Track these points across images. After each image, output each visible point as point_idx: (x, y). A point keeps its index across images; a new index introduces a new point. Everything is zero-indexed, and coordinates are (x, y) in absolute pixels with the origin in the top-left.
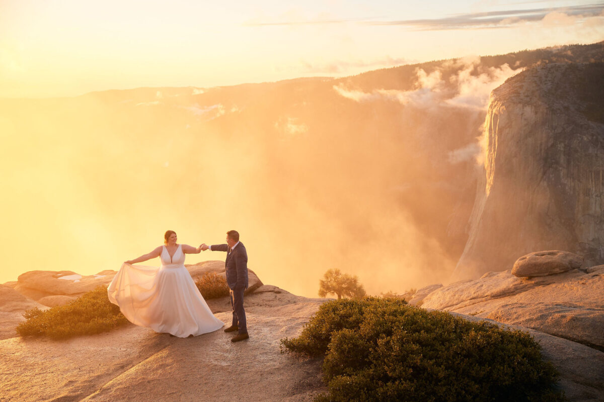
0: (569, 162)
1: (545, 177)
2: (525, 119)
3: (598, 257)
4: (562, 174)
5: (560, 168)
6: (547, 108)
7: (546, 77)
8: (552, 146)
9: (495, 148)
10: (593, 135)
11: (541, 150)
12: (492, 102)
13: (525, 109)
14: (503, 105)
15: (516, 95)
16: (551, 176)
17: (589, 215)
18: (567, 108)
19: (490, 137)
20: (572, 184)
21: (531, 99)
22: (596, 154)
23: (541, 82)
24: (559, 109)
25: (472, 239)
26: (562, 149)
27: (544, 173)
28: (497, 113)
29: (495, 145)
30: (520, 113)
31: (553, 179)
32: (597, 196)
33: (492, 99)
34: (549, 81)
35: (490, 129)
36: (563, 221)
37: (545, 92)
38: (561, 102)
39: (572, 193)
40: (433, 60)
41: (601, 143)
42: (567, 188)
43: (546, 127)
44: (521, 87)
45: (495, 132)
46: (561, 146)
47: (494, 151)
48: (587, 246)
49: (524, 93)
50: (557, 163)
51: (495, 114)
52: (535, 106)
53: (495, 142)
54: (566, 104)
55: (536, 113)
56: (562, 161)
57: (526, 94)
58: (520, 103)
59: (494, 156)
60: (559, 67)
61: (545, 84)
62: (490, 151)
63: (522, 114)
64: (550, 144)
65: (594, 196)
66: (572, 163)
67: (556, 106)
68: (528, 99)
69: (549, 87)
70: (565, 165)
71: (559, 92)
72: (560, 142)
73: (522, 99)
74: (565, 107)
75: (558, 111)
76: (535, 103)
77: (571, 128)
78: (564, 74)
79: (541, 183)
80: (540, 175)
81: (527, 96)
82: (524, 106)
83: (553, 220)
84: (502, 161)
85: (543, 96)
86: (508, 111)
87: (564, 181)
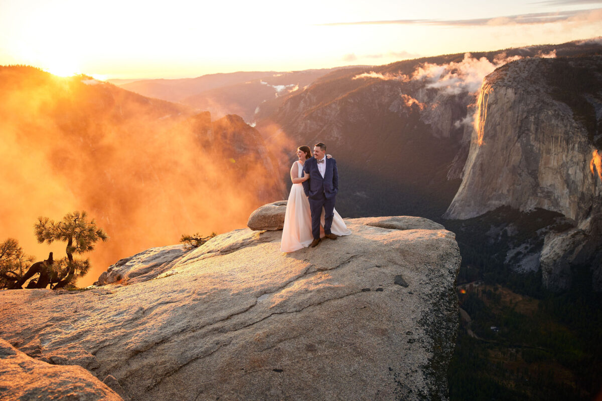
0: (537, 129)
1: (519, 140)
2: (507, 98)
3: (553, 198)
4: (531, 138)
5: (531, 134)
6: (524, 91)
7: (525, 68)
8: (526, 117)
9: (484, 118)
10: (555, 111)
11: (517, 120)
12: (485, 85)
13: (508, 90)
14: (492, 87)
15: (501, 80)
16: (523, 139)
17: (549, 167)
18: (538, 91)
19: (482, 110)
20: (538, 145)
21: (512, 83)
22: (557, 125)
23: (520, 72)
24: (532, 91)
25: (465, 182)
26: (533, 120)
27: (519, 137)
28: (487, 93)
29: (484, 116)
30: (504, 93)
31: (525, 142)
32: (555, 154)
33: (485, 83)
34: (527, 70)
35: (482, 105)
36: (530, 171)
37: (523, 79)
38: (534, 86)
39: (538, 151)
41: (561, 116)
42: (534, 148)
43: (522, 104)
44: (506, 75)
45: (485, 107)
46: (532, 119)
47: (484, 120)
48: (546, 190)
49: (508, 79)
50: (529, 130)
51: (486, 94)
52: (515, 89)
53: (485, 114)
54: (538, 88)
55: (516, 94)
56: (532, 129)
57: (509, 80)
58: (504, 86)
59: (484, 124)
60: (535, 60)
61: (524, 73)
62: (481, 120)
63: (506, 94)
64: (524, 116)
65: (553, 155)
66: (539, 130)
67: (530, 89)
68: (510, 83)
69: (526, 75)
70: (534, 132)
71: (533, 79)
72: (532, 115)
73: (506, 84)
74: (536, 90)
75: (532, 93)
76: (515, 86)
77: (540, 105)
78: (537, 66)
79: (516, 144)
80: (516, 138)
81: (510, 81)
82: (506, 89)
83: (523, 171)
84: (489, 128)
85: (521, 82)
86: (495, 92)
87: (532, 143)
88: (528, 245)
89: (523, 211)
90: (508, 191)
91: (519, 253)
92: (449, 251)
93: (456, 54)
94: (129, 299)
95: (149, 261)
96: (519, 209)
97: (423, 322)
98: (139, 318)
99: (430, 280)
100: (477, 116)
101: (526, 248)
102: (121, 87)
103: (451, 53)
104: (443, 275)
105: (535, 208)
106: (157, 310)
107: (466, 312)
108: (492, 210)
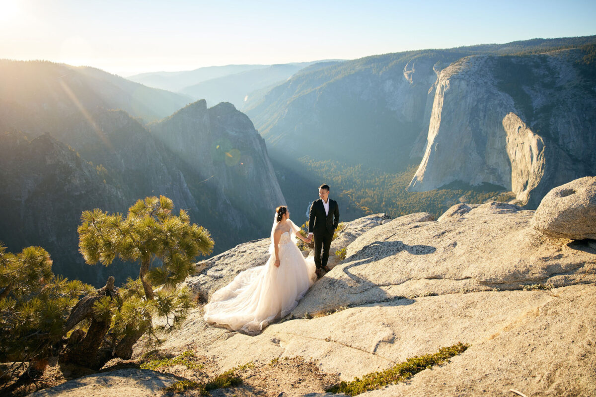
0: (485, 116)
1: (470, 125)
2: (461, 89)
3: (497, 174)
4: (480, 123)
5: (480, 120)
6: (474, 83)
7: (475, 63)
8: (476, 106)
9: (441, 106)
10: (500, 100)
11: (469, 108)
13: (461, 82)
14: (447, 79)
15: (456, 73)
16: (474, 124)
17: (494, 148)
18: (486, 83)
19: (439, 99)
20: (486, 129)
21: (465, 76)
22: (501, 112)
24: (481, 83)
25: (424, 160)
26: (482, 108)
27: (470, 122)
29: (441, 104)
30: (458, 85)
31: (475, 126)
32: (499, 137)
33: (442, 75)
34: (477, 65)
35: (440, 94)
36: (478, 152)
37: (474, 72)
38: (483, 79)
39: (485, 134)
41: (505, 105)
42: (482, 132)
43: (473, 94)
44: (459, 69)
45: (442, 97)
46: (481, 106)
47: (441, 108)
48: (491, 167)
49: (461, 72)
50: (478, 116)
51: (443, 85)
52: (467, 81)
53: (442, 102)
54: (486, 81)
55: (468, 85)
56: (481, 115)
58: (458, 78)
59: (441, 111)
60: (483, 57)
61: (475, 67)
62: (439, 108)
64: (474, 105)
65: (498, 137)
66: (487, 117)
67: (480, 81)
68: (463, 76)
69: (476, 69)
70: (482, 118)
71: (482, 73)
72: (481, 104)
73: (460, 76)
74: (485, 82)
75: (481, 85)
76: (467, 79)
77: (487, 95)
78: (485, 62)
79: (468, 128)
80: (467, 123)
81: (463, 75)
83: (473, 151)
84: (445, 114)
85: (472, 75)
86: (451, 83)
87: (481, 127)
89: (472, 185)
90: (461, 168)
93: (418, 51)
96: (469, 183)
105: (483, 183)
108: (447, 184)
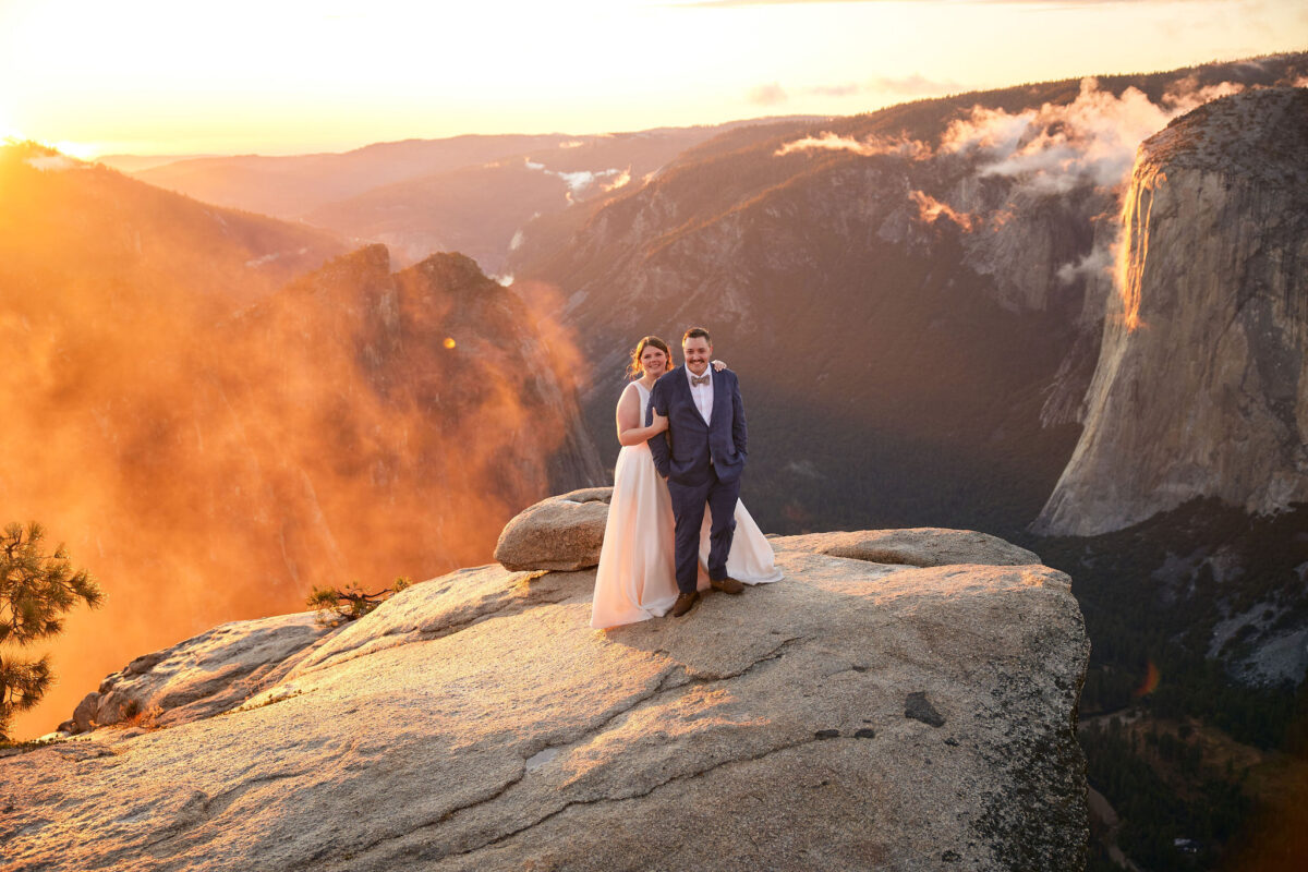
0: (1290, 286)
1: (1240, 315)
2: (1205, 200)
4: (1274, 309)
5: (1273, 298)
6: (1250, 179)
7: (1252, 116)
8: (1259, 253)
9: (1142, 256)
11: (1234, 261)
12: (1141, 166)
13: (1206, 179)
14: (1161, 171)
15: (1188, 151)
16: (1253, 313)
18: (1291, 179)
19: (1134, 234)
20: (1295, 330)
21: (1219, 159)
23: (1241, 127)
24: (1275, 180)
25: (1090, 434)
26: (1278, 260)
27: (1240, 307)
28: (1149, 187)
29: (1142, 250)
30: (1197, 188)
31: (1257, 319)
33: (1141, 159)
34: (1259, 123)
35: (1135, 219)
36: (1273, 402)
37: (1249, 146)
38: (1281, 165)
39: (1293, 346)
40: (1026, 82)
42: (1284, 337)
43: (1248, 216)
44: (1200, 136)
45: (1144, 226)
46: (1275, 255)
47: (1141, 262)
49: (1206, 148)
50: (1266, 287)
51: (1145, 189)
52: (1227, 175)
53: (1142, 245)
54: (1289, 171)
55: (1228, 187)
56: (1276, 284)
57: (1209, 150)
58: (1196, 167)
59: (1140, 272)
60: (1279, 95)
61: (1249, 130)
62: (1132, 261)
63: (1200, 190)
64: (1252, 251)
66: (1297, 288)
67: (1269, 174)
68: (1213, 160)
69: (1257, 136)
70: (1281, 293)
71: (1277, 145)
72: (1275, 246)
73: (1200, 160)
74: (1287, 177)
75: (1274, 184)
76: (1228, 167)
77: (1297, 217)
78: (1288, 110)
79: (1233, 326)
80: (1231, 310)
81: (1211, 154)
82: (1203, 174)
83: (1253, 400)
84: (1156, 282)
85: (1244, 154)
86: (1172, 183)
87: (1278, 323)
88: (1273, 608)
89: (1255, 513)
90: (1213, 456)
91: (1248, 630)
92: (1055, 624)
93: (1062, 83)
94: (165, 769)
95: (218, 661)
96: (1243, 507)
97: (988, 826)
98: (191, 824)
99: (1005, 705)
100: (1122, 250)
101: (1269, 615)
102: (136, 178)
103: (1048, 80)
104: (1039, 692)
105: (1291, 505)
106: (245, 800)
107: (1103, 799)
108: (1169, 509)
